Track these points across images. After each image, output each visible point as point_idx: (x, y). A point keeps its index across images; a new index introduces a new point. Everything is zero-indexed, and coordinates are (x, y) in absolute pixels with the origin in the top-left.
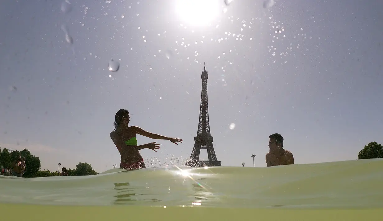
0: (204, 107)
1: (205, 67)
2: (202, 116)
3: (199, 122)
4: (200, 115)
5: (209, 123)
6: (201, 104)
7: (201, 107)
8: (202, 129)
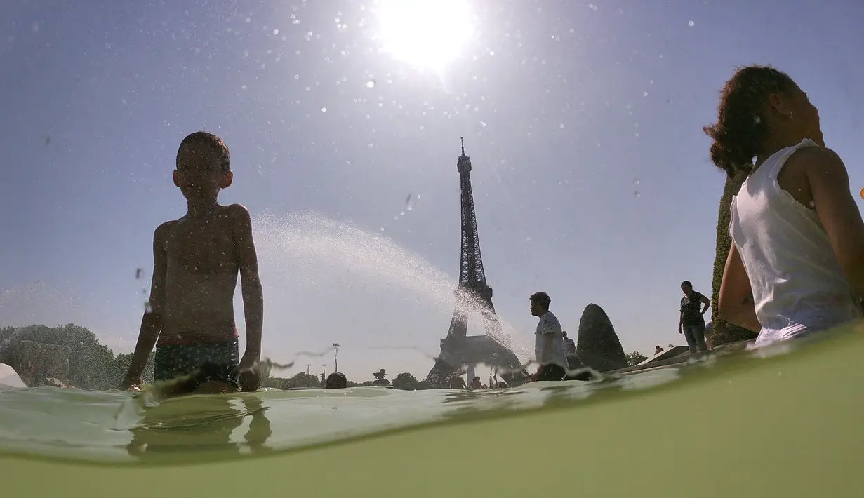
0: (469, 228)
1: (463, 147)
2: (467, 248)
3: (462, 260)
4: (462, 245)
5: (481, 261)
6: (462, 222)
7: (463, 228)
8: (469, 272)
